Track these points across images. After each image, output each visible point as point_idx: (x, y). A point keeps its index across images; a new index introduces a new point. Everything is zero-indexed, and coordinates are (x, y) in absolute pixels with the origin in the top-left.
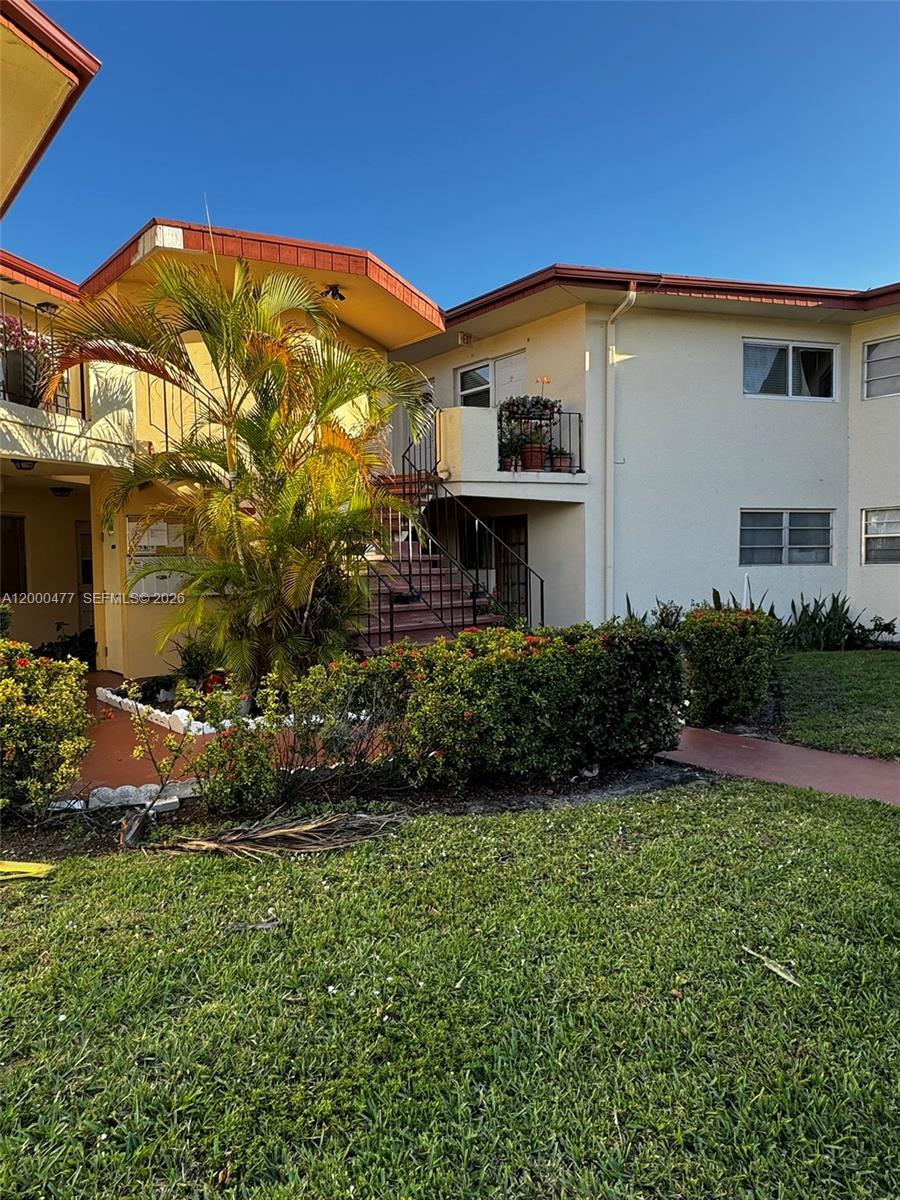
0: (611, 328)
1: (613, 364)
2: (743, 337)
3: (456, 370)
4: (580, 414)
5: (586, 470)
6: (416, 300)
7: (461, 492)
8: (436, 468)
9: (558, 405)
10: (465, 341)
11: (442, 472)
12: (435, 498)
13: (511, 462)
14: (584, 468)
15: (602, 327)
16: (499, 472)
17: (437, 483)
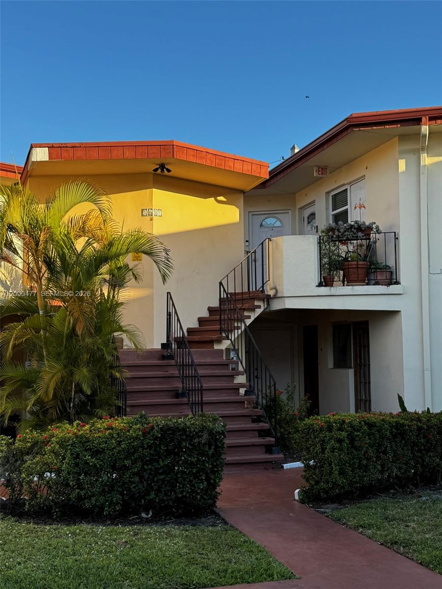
3: (328, 193)
4: (395, 233)
5: (402, 281)
6: (230, 162)
7: (285, 306)
8: (263, 287)
9: (374, 226)
10: (320, 173)
11: (271, 289)
12: (268, 310)
13: (333, 278)
14: (399, 280)
15: (415, 154)
16: (317, 288)
17: (268, 299)
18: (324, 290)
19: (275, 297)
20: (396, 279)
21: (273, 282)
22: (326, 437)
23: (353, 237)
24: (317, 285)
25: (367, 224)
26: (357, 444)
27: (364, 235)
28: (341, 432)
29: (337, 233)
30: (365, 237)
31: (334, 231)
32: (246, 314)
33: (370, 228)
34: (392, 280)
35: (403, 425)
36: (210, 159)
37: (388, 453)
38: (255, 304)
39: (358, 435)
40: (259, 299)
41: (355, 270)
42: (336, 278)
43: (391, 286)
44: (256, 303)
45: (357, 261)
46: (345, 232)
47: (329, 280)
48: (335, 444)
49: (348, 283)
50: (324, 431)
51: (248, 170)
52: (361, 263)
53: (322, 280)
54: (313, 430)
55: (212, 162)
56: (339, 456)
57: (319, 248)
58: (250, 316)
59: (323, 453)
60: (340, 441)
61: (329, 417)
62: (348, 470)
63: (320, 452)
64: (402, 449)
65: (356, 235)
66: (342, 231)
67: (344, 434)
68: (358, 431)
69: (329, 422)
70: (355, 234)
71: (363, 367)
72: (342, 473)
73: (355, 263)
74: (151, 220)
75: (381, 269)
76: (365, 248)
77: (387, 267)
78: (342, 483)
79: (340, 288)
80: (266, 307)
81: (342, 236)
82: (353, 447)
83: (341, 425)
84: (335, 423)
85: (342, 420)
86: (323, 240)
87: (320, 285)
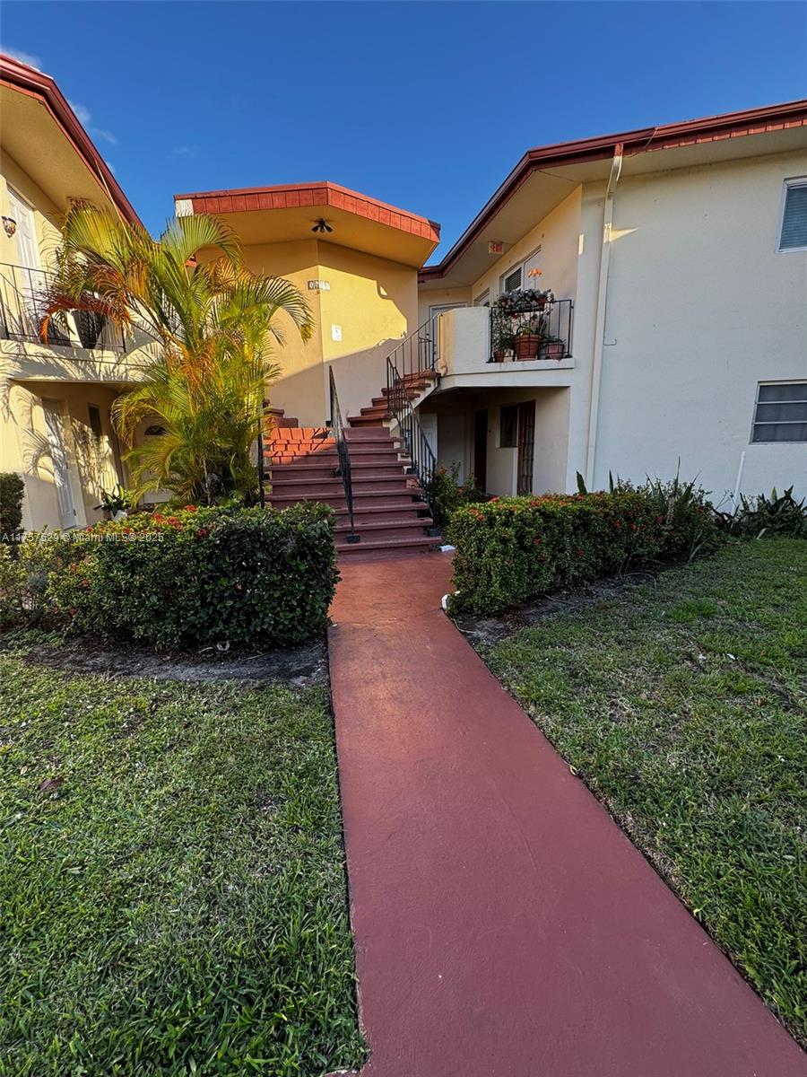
0: (609, 204)
1: (608, 242)
2: (786, 180)
3: (502, 277)
4: (571, 300)
5: (573, 355)
6: (396, 219)
7: (454, 383)
8: (433, 365)
9: (549, 295)
10: (495, 249)
11: (442, 368)
12: (439, 390)
13: (504, 354)
14: (571, 353)
15: (599, 206)
16: (488, 364)
17: (439, 378)
18: (494, 366)
19: (446, 376)
20: (568, 352)
21: (444, 359)
22: (484, 534)
23: (527, 307)
24: (487, 361)
25: (542, 293)
26: (527, 543)
27: (538, 304)
28: (506, 529)
29: (509, 303)
30: (538, 307)
31: (507, 301)
32: (416, 392)
33: (544, 297)
34: (564, 354)
35: (589, 513)
36: (372, 212)
37: (566, 549)
39: (531, 532)
40: (429, 378)
41: (527, 344)
42: (507, 354)
43: (562, 360)
44: (427, 382)
45: (529, 334)
46: (518, 301)
47: (499, 356)
48: (498, 545)
49: (518, 359)
50: (483, 526)
51: (417, 231)
52: (533, 336)
53: (493, 356)
54: (468, 524)
55: (375, 215)
56: (503, 562)
57: (490, 321)
58: (419, 395)
59: (480, 556)
60: (504, 541)
61: (490, 506)
62: (513, 579)
63: (475, 554)
64: (584, 543)
65: (529, 305)
66: (515, 300)
67: (511, 532)
68: (530, 525)
69: (491, 513)
70: (529, 303)
71: (526, 446)
72: (505, 584)
73: (527, 336)
74: (318, 293)
75: (554, 342)
76: (538, 320)
77: (559, 340)
78: (504, 598)
79: (510, 364)
80: (436, 386)
81: (515, 306)
82: (523, 547)
83: (508, 517)
84: (499, 514)
85: (509, 510)
86: (495, 314)
87: (490, 361)
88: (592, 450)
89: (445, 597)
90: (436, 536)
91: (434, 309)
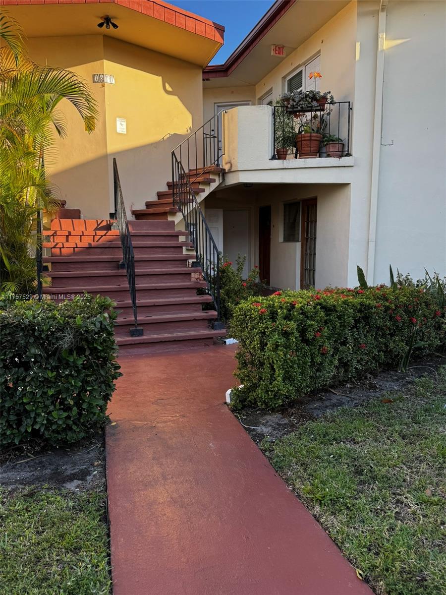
0: (382, 16)
1: (383, 50)
3: (284, 78)
4: (349, 102)
5: (353, 153)
6: (182, 19)
7: (239, 179)
8: (218, 160)
9: (328, 96)
10: (277, 52)
11: (226, 164)
12: (223, 185)
13: (287, 152)
14: (351, 152)
15: (373, 17)
16: (271, 161)
17: (223, 173)
18: (277, 163)
19: (230, 172)
20: (348, 151)
21: (229, 156)
22: (267, 328)
23: (308, 107)
24: (270, 158)
25: (322, 94)
26: (310, 335)
27: (318, 105)
28: (288, 322)
29: (291, 102)
30: (319, 108)
31: (289, 101)
32: (201, 187)
33: (324, 98)
34: (344, 151)
35: (369, 307)
36: (157, 11)
37: (348, 342)
38: (210, 178)
40: (214, 173)
41: (308, 143)
42: (289, 152)
43: (343, 158)
44: (212, 177)
45: (311, 133)
46: (300, 101)
47: (282, 153)
48: (280, 339)
49: (300, 156)
50: (265, 319)
51: (202, 32)
52: (314, 135)
53: (276, 153)
54: (251, 318)
55: (160, 15)
56: (285, 355)
57: (273, 120)
58: (204, 189)
59: (262, 349)
60: (286, 334)
61: (272, 300)
63: (258, 347)
65: (310, 105)
66: (297, 100)
67: (293, 325)
68: (312, 319)
69: (273, 306)
70: (310, 103)
71: (309, 240)
72: (287, 378)
73: (308, 135)
74: (103, 86)
75: (334, 141)
76: (319, 119)
77: (339, 139)
78: (288, 392)
79: (292, 161)
80: (221, 181)
81: (297, 106)
82: (305, 340)
83: (290, 311)
84: (281, 308)
85: (291, 304)
86: (278, 112)
87: (273, 158)
88: (372, 245)
89: (229, 391)
90: (220, 328)
91: (218, 106)
